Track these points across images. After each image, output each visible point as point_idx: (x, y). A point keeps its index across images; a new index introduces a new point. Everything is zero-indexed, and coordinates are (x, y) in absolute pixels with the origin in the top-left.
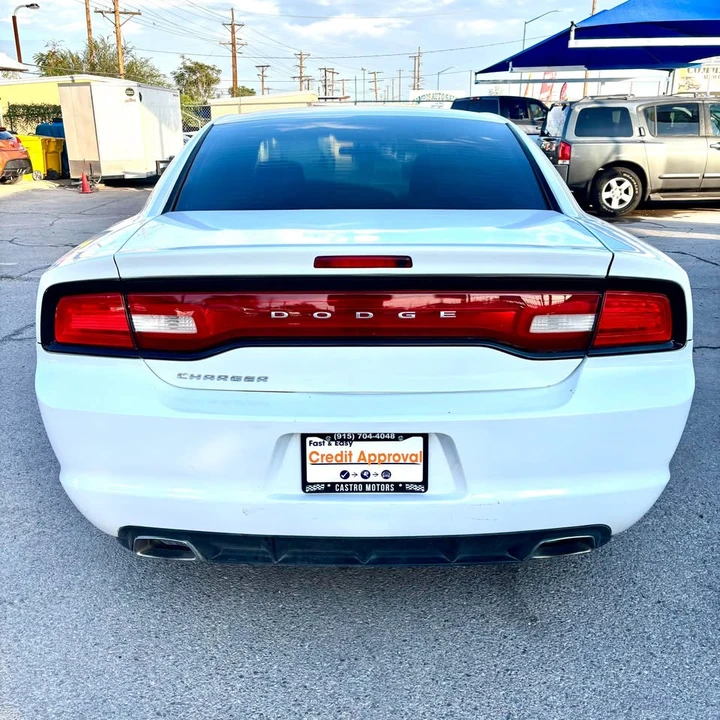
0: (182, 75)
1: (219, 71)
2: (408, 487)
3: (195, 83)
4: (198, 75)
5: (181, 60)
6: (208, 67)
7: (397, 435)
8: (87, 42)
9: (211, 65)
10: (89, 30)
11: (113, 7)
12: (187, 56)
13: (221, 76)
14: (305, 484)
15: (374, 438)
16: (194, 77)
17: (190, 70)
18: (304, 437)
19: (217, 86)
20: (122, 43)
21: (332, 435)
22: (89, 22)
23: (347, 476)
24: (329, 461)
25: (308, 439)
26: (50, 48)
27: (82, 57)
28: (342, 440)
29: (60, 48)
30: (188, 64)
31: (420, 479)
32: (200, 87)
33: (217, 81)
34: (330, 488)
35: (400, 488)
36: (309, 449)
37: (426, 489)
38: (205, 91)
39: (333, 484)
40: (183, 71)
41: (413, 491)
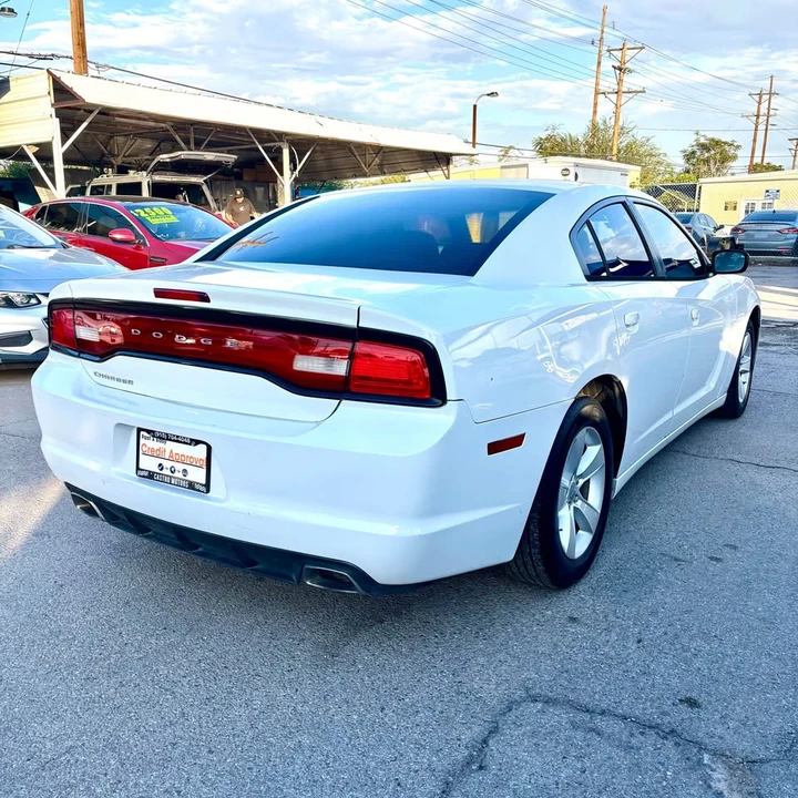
0: (693, 153)
1: (738, 147)
2: (197, 487)
3: (707, 161)
4: (713, 152)
5: (695, 137)
6: (725, 143)
7: (191, 440)
8: (590, 124)
9: (729, 140)
10: (595, 112)
11: (616, 87)
12: (702, 133)
13: (739, 153)
14: (138, 469)
15: (178, 440)
16: (706, 155)
17: (704, 147)
18: (139, 430)
19: (733, 164)
20: (620, 123)
21: (154, 432)
22: (596, 104)
23: (162, 469)
24: (153, 454)
25: (142, 433)
26: (549, 132)
27: (581, 139)
28: (160, 438)
29: (560, 131)
30: (702, 140)
31: (204, 482)
32: (712, 167)
33: (735, 158)
34: (151, 476)
35: (191, 486)
36: (142, 441)
37: (208, 491)
38: (718, 170)
39: (154, 473)
40: (695, 148)
41: (199, 490)
